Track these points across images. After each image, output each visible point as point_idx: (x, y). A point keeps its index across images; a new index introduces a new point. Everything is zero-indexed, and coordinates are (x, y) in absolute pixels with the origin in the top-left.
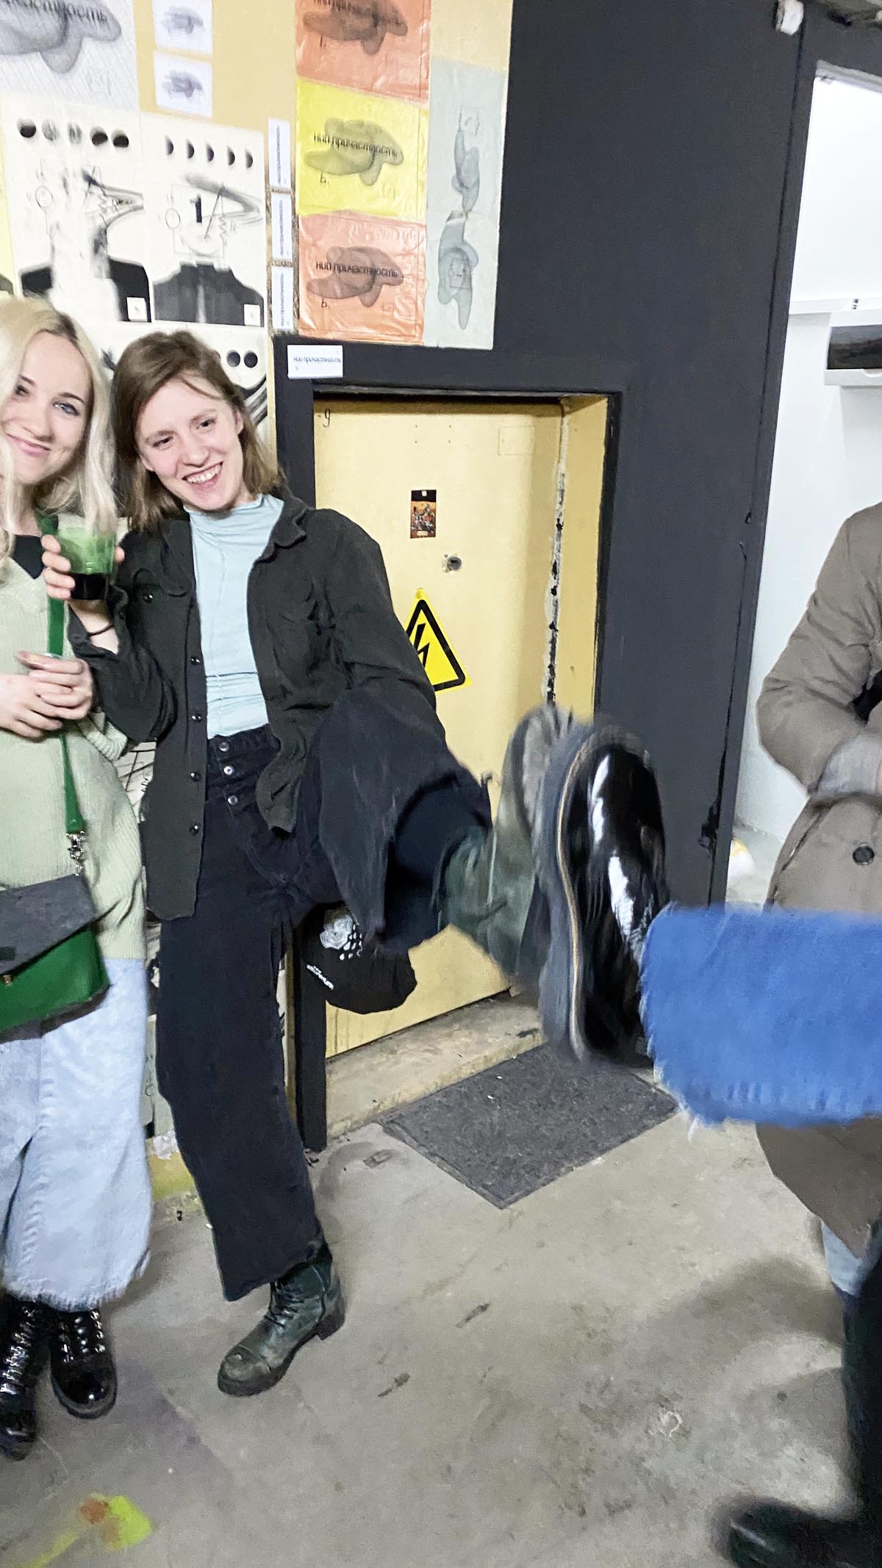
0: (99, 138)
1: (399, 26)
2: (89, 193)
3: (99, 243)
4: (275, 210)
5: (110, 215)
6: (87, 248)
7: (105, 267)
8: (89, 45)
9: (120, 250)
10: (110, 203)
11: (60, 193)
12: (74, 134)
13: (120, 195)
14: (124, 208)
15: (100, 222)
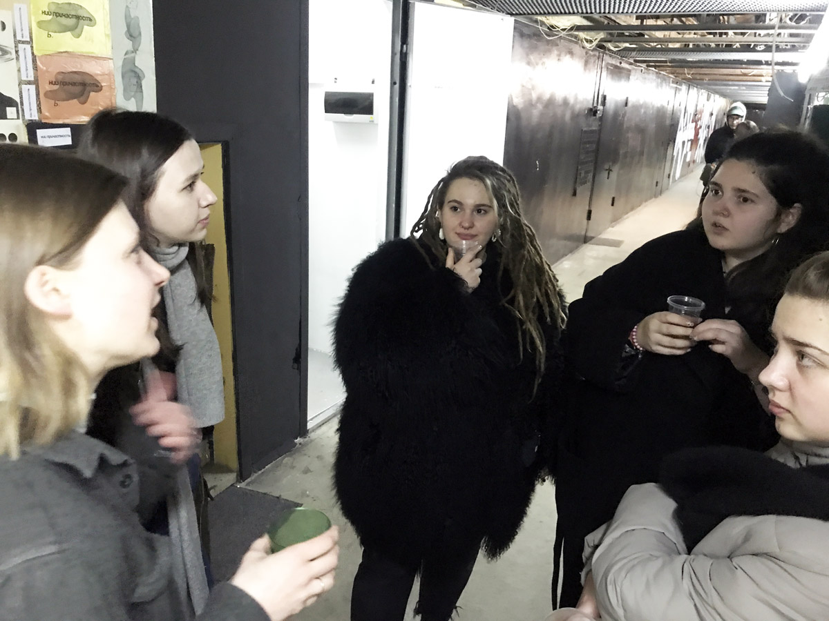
4: (21, 53)
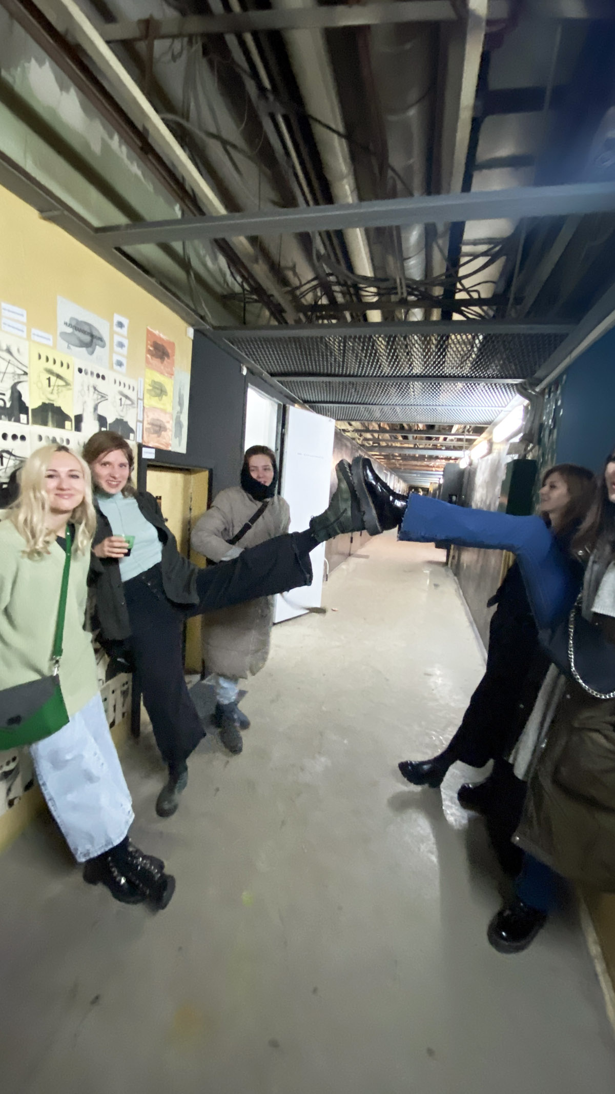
0: (98, 376)
1: (168, 356)
2: (94, 393)
3: (96, 409)
5: (99, 401)
6: (92, 410)
7: (97, 417)
8: (97, 347)
9: (101, 412)
10: (99, 397)
11: (87, 392)
12: (92, 373)
13: (103, 395)
14: (103, 399)
15: (97, 402)
